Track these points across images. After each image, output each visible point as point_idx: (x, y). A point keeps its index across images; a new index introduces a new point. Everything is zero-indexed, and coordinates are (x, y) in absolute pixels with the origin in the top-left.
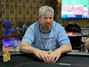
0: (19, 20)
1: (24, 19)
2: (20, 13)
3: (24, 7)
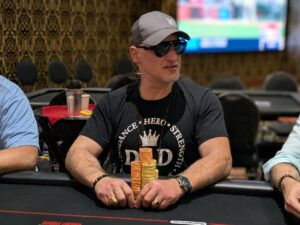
0: (20, 59)
1: (41, 54)
2: (25, 33)
3: (39, 13)
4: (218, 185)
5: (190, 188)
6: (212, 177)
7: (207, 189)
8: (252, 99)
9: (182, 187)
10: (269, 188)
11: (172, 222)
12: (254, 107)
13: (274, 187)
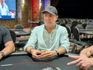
4: (12, 54)
5: (4, 55)
6: (10, 52)
7: (9, 56)
8: (14, 31)
9: (2, 55)
10: (26, 53)
11: (2, 66)
12: (15, 33)
13: (28, 53)
